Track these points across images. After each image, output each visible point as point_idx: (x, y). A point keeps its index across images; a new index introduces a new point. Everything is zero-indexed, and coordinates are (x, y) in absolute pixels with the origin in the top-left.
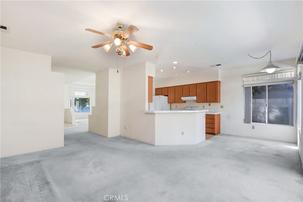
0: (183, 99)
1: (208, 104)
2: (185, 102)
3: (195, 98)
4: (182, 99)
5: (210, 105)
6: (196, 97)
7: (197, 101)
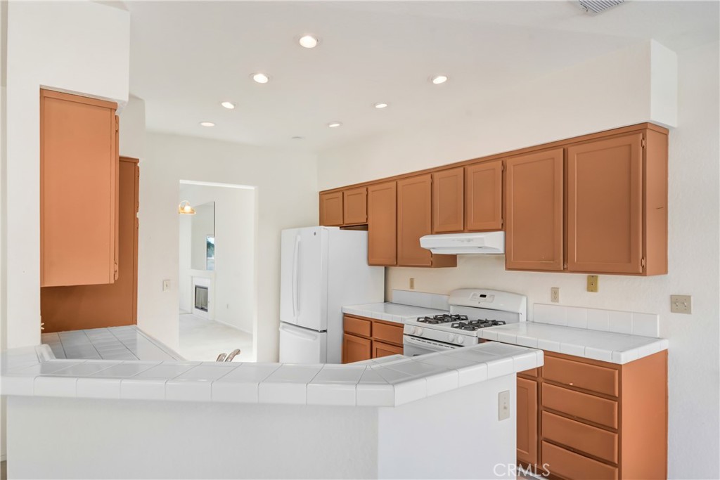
0: (434, 243)
1: (581, 279)
2: (450, 261)
3: (494, 241)
4: (423, 246)
5: (592, 287)
6: (501, 234)
7: (514, 260)
